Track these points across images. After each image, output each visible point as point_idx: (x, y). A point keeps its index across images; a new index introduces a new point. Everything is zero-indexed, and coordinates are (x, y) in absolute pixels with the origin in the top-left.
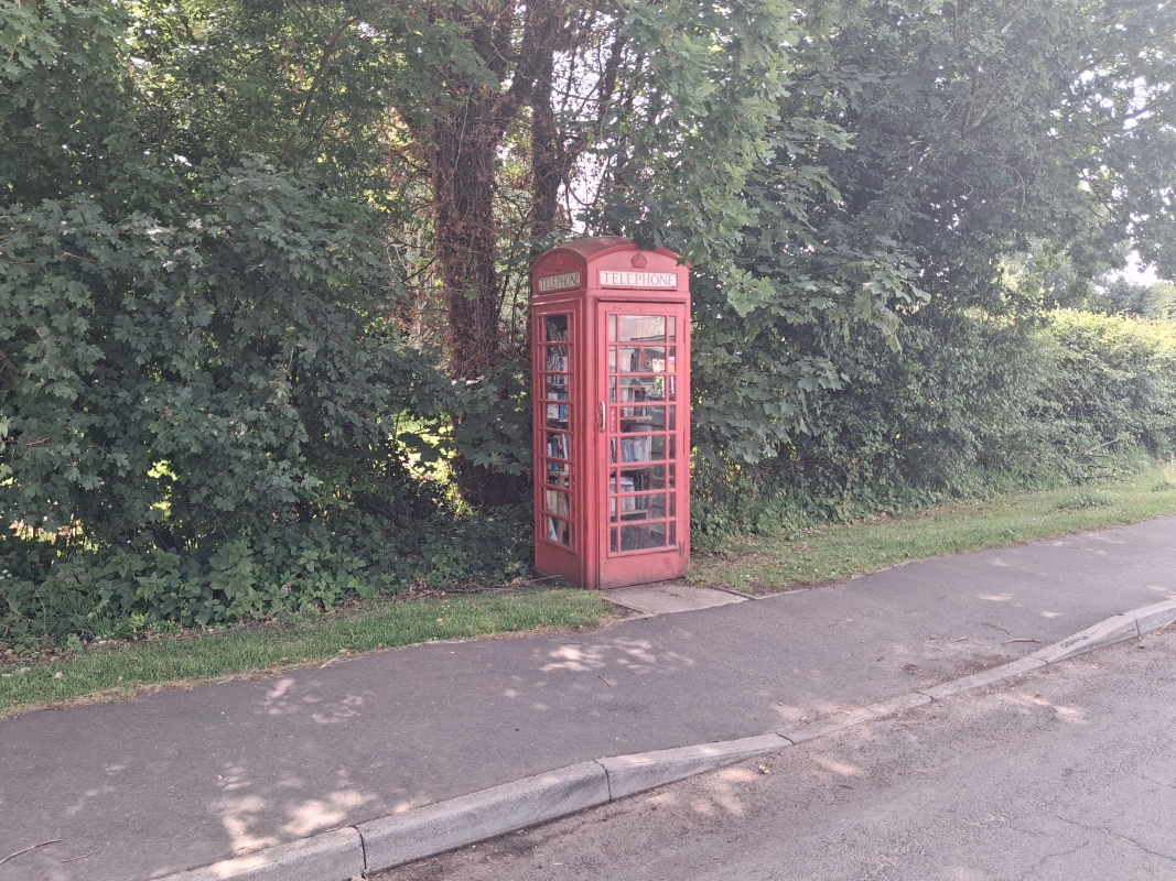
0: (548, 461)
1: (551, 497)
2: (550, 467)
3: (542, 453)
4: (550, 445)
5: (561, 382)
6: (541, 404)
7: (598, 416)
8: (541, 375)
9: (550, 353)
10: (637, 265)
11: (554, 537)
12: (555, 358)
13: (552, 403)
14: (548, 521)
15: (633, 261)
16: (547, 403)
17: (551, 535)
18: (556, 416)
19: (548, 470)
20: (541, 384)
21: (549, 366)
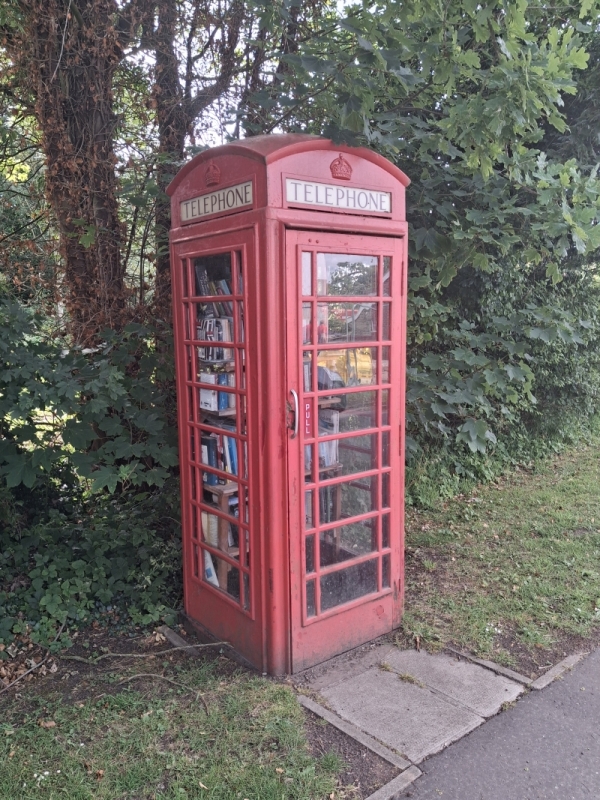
0: (203, 471)
1: (209, 522)
2: (205, 478)
3: (193, 458)
4: (205, 448)
5: (220, 356)
6: (191, 389)
7: (287, 411)
8: (188, 346)
9: (200, 314)
10: (339, 175)
11: (214, 580)
12: (210, 321)
13: (208, 387)
14: (203, 556)
15: (333, 168)
16: (199, 389)
17: (210, 575)
18: (213, 407)
19: (203, 482)
20: (189, 358)
21: (202, 334)
